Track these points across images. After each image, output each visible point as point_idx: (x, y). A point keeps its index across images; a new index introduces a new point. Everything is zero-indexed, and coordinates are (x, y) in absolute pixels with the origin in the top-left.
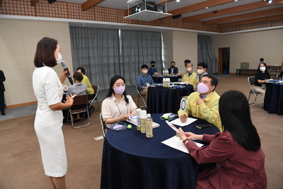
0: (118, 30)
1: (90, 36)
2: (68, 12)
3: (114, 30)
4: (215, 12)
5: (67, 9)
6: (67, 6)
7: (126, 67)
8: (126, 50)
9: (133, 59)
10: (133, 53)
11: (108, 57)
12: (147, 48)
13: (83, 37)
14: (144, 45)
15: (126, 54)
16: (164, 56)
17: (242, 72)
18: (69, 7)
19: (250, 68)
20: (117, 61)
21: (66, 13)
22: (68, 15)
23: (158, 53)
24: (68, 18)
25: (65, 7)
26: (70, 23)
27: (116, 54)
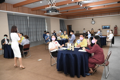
0: (27, 17)
1: (15, 19)
2: (7, 8)
3: (26, 17)
4: (67, 11)
5: (6, 6)
6: (6, 5)
7: (31, 34)
8: (31, 26)
9: (34, 30)
10: (34, 27)
11: (24, 29)
12: (40, 25)
13: (12, 19)
14: (39, 24)
15: (31, 28)
16: (47, 28)
17: (77, 35)
18: (7, 6)
19: (80, 33)
20: (27, 31)
21: (6, 8)
22: (7, 9)
23: (44, 27)
24: (7, 10)
25: (5, 5)
26: (7, 13)
27: (27, 28)
